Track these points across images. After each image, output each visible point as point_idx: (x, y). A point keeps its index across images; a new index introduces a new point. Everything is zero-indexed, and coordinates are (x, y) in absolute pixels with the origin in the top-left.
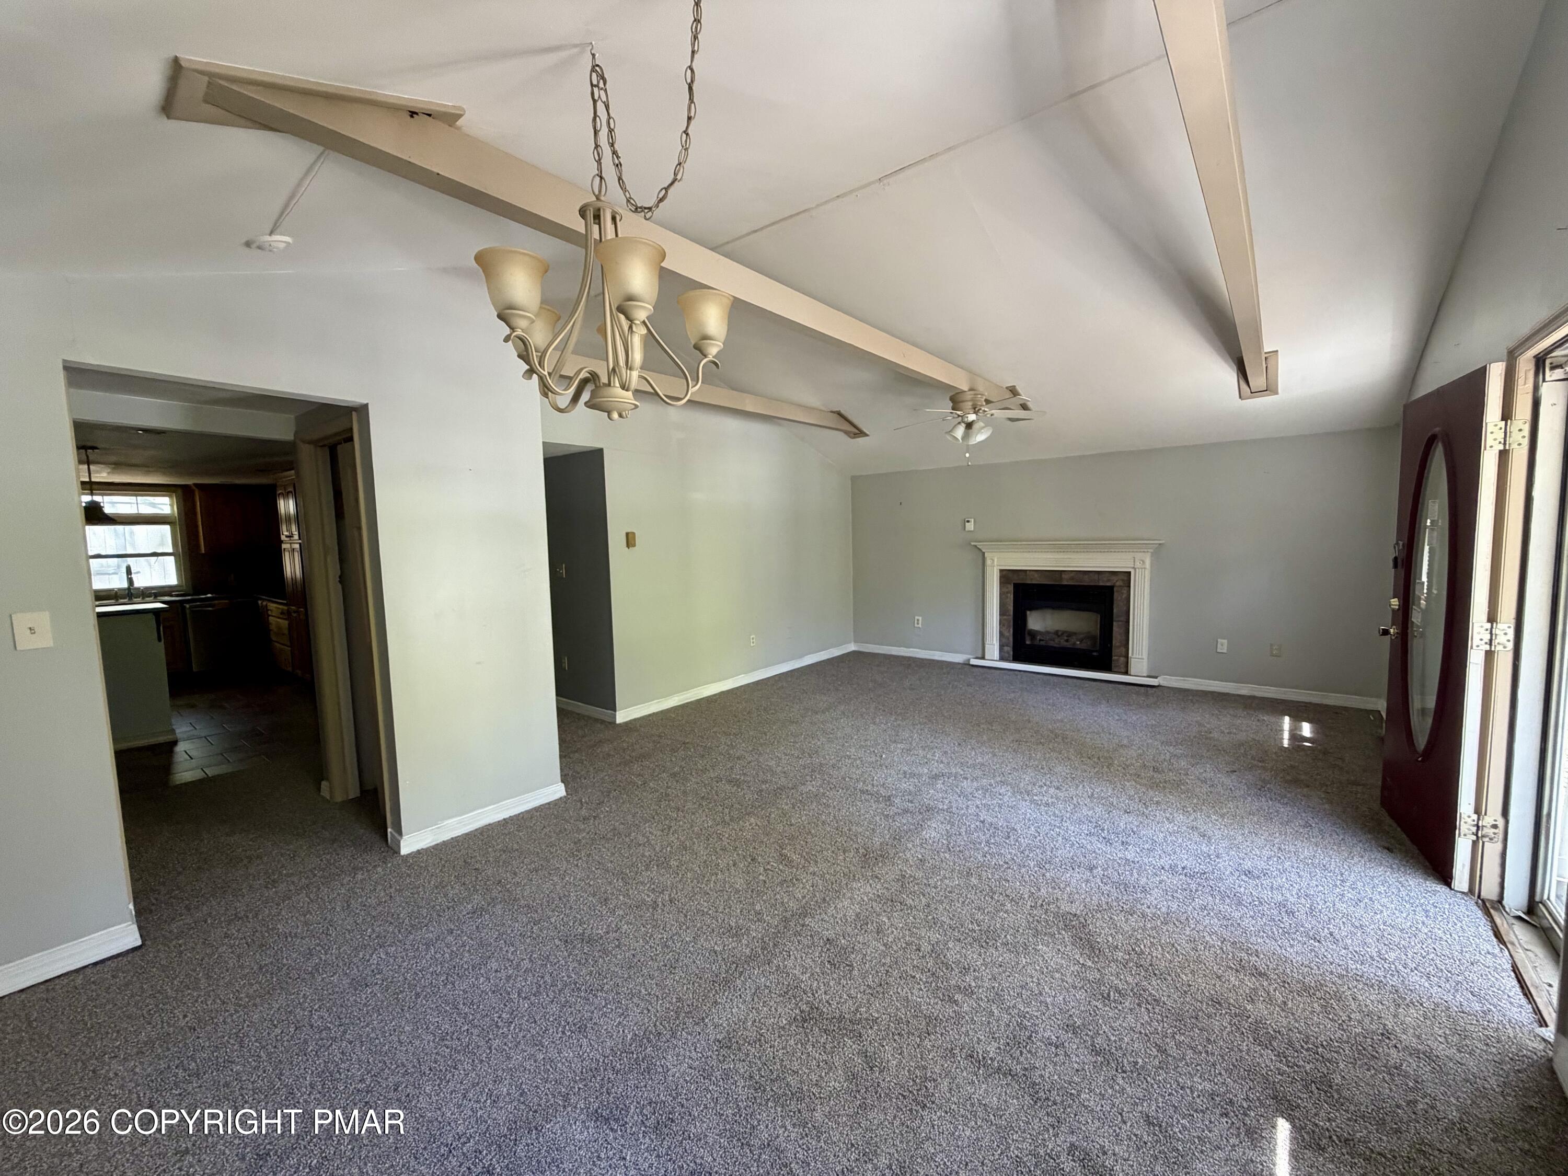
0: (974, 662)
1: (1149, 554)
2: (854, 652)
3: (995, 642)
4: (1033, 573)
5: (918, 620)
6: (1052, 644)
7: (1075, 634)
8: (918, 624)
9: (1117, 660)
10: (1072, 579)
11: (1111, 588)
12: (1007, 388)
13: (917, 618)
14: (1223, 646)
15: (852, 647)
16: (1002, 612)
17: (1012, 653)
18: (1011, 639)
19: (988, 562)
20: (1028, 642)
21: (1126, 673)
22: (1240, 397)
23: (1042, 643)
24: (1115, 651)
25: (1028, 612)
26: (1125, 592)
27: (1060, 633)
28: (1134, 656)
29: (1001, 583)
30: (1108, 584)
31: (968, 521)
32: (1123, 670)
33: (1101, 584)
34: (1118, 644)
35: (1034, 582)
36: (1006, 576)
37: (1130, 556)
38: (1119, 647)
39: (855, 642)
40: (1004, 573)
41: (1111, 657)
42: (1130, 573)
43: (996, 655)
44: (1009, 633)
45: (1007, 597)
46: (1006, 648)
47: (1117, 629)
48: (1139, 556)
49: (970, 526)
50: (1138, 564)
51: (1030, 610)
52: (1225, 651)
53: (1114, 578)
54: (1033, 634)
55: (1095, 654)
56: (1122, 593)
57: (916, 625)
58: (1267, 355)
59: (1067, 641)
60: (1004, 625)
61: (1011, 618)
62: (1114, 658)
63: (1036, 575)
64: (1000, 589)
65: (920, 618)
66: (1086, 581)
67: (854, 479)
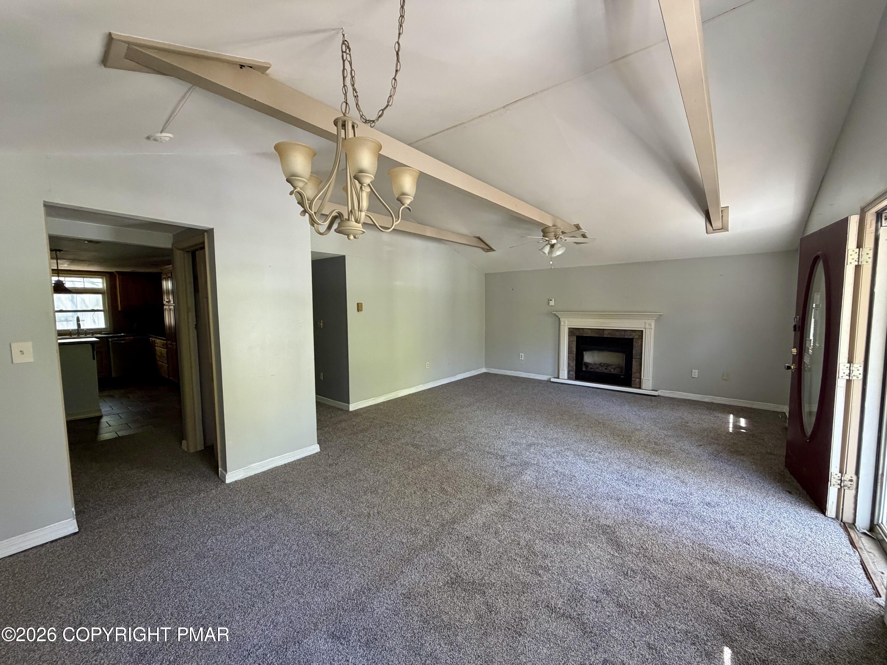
0: (553, 380)
1: (654, 320)
2: (485, 373)
3: (565, 369)
4: (588, 330)
5: (522, 356)
6: (598, 370)
7: (611, 365)
8: (521, 358)
9: (635, 381)
10: (609, 334)
11: (632, 340)
12: (574, 225)
13: (521, 354)
14: (695, 373)
15: (484, 370)
16: (570, 352)
17: (574, 375)
18: (574, 367)
19: (562, 323)
20: (584, 369)
21: (640, 388)
22: (707, 233)
23: (592, 370)
24: (633, 375)
25: (584, 353)
26: (640, 342)
27: (602, 364)
28: (645, 378)
29: (569, 335)
30: (630, 337)
31: (551, 300)
32: (638, 386)
33: (626, 337)
34: (635, 372)
35: (588, 335)
36: (572, 331)
37: (644, 321)
39: (486, 367)
40: (571, 330)
41: (631, 378)
42: (642, 331)
43: (566, 377)
44: (573, 364)
45: (573, 343)
46: (571, 372)
47: (635, 363)
48: (648, 321)
49: (552, 303)
50: (647, 326)
51: (585, 351)
52: (696, 377)
53: (634, 334)
54: (587, 365)
55: (622, 377)
56: (638, 343)
57: (520, 358)
58: (722, 209)
59: (606, 369)
60: (570, 359)
61: (575, 355)
62: (633, 379)
63: (589, 332)
64: (569, 339)
65: (523, 355)
66: (618, 336)
67: (486, 275)
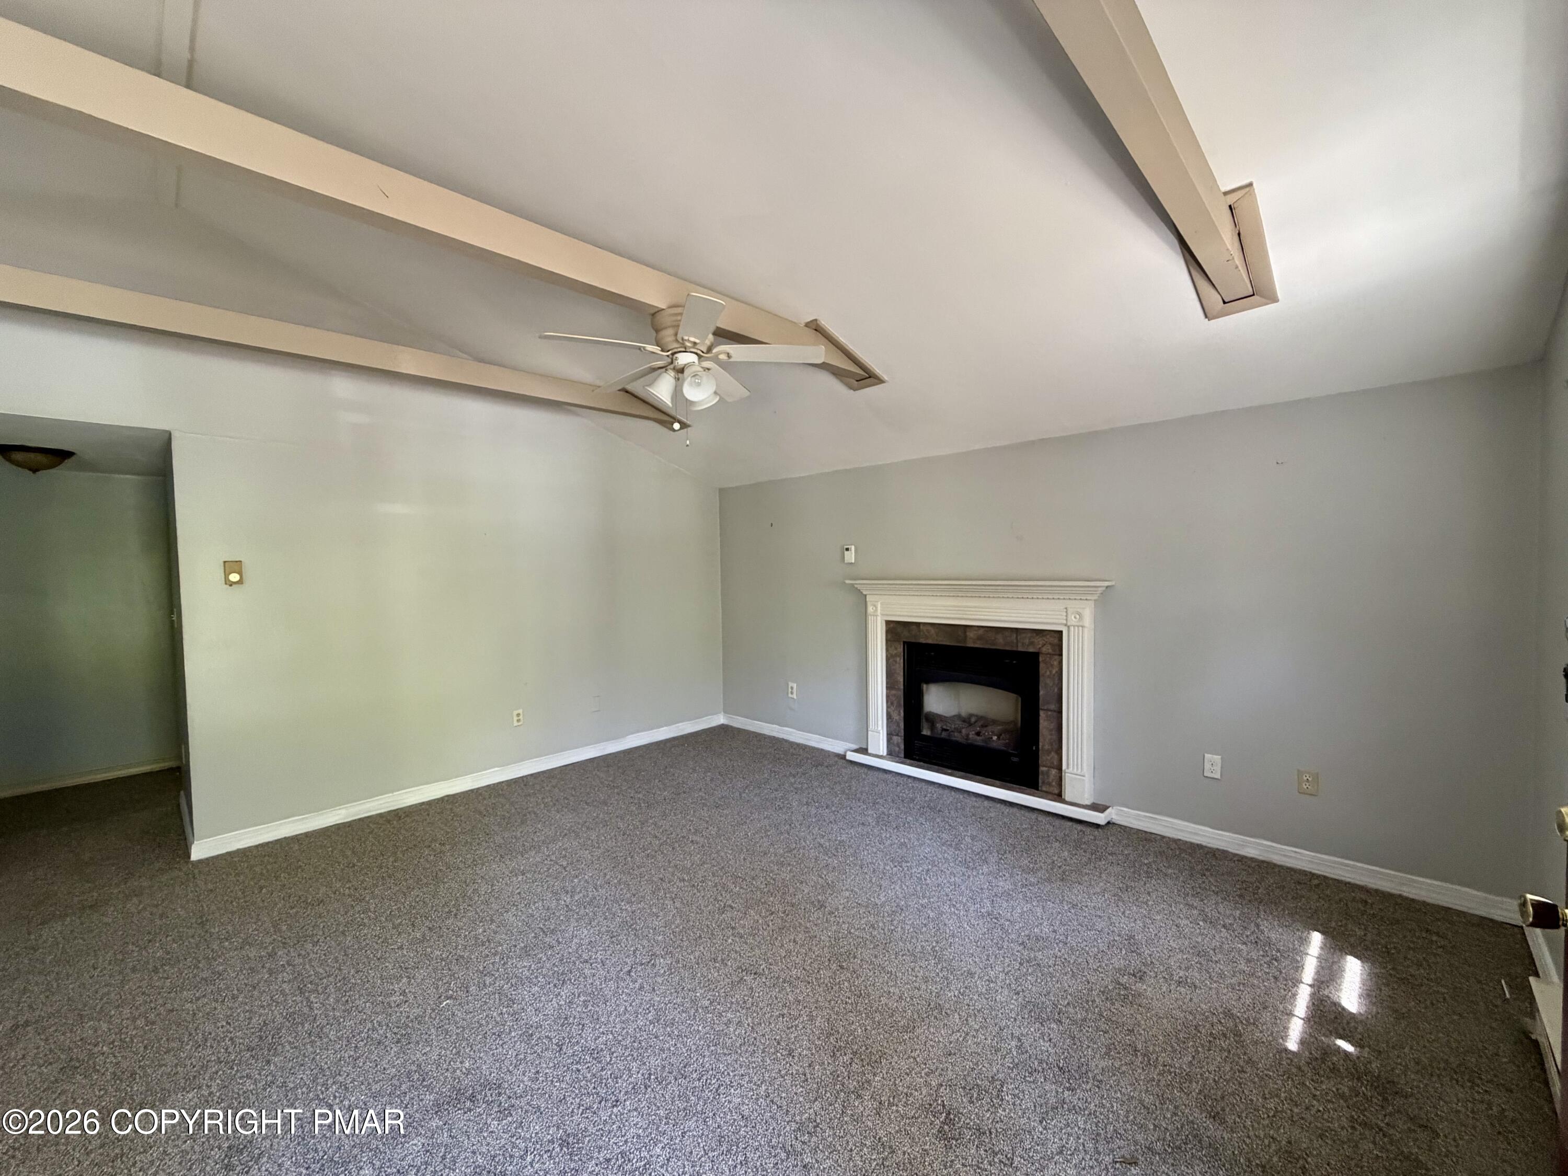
0: (851, 756)
1: (1092, 604)
2: (723, 725)
3: (880, 728)
4: (930, 628)
5: (792, 688)
6: (957, 737)
7: (994, 722)
8: (792, 693)
9: (1047, 773)
10: (980, 638)
11: (1036, 655)
12: (807, 325)
13: (791, 684)
14: (1213, 764)
15: (720, 719)
16: (890, 686)
17: (902, 747)
18: (902, 725)
19: (870, 609)
20: (926, 732)
21: (1058, 797)
22: (1206, 316)
23: (944, 735)
24: (1043, 758)
25: (925, 686)
26: (1056, 663)
27: (973, 720)
28: (1071, 769)
29: (887, 641)
30: (1031, 650)
31: (847, 549)
32: (1056, 791)
33: (1020, 649)
34: (1047, 747)
35: (930, 641)
36: (895, 630)
37: (1060, 605)
38: (1049, 752)
39: (725, 712)
40: (892, 625)
41: (1037, 766)
42: (1060, 633)
43: (883, 750)
44: (899, 716)
45: (896, 662)
46: (895, 738)
47: (1044, 724)
48: (1073, 606)
49: (850, 557)
50: (1073, 620)
51: (928, 682)
52: (1218, 776)
53: (1039, 641)
54: (932, 719)
55: (1015, 759)
56: (1052, 666)
57: (790, 695)
58: (1231, 199)
59: (978, 734)
60: (892, 704)
61: (901, 693)
62: (1042, 769)
63: (933, 631)
64: (887, 650)
65: (795, 686)
66: (1001, 643)
67: (722, 491)
